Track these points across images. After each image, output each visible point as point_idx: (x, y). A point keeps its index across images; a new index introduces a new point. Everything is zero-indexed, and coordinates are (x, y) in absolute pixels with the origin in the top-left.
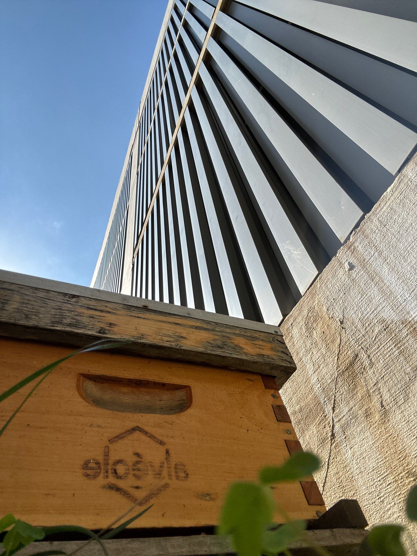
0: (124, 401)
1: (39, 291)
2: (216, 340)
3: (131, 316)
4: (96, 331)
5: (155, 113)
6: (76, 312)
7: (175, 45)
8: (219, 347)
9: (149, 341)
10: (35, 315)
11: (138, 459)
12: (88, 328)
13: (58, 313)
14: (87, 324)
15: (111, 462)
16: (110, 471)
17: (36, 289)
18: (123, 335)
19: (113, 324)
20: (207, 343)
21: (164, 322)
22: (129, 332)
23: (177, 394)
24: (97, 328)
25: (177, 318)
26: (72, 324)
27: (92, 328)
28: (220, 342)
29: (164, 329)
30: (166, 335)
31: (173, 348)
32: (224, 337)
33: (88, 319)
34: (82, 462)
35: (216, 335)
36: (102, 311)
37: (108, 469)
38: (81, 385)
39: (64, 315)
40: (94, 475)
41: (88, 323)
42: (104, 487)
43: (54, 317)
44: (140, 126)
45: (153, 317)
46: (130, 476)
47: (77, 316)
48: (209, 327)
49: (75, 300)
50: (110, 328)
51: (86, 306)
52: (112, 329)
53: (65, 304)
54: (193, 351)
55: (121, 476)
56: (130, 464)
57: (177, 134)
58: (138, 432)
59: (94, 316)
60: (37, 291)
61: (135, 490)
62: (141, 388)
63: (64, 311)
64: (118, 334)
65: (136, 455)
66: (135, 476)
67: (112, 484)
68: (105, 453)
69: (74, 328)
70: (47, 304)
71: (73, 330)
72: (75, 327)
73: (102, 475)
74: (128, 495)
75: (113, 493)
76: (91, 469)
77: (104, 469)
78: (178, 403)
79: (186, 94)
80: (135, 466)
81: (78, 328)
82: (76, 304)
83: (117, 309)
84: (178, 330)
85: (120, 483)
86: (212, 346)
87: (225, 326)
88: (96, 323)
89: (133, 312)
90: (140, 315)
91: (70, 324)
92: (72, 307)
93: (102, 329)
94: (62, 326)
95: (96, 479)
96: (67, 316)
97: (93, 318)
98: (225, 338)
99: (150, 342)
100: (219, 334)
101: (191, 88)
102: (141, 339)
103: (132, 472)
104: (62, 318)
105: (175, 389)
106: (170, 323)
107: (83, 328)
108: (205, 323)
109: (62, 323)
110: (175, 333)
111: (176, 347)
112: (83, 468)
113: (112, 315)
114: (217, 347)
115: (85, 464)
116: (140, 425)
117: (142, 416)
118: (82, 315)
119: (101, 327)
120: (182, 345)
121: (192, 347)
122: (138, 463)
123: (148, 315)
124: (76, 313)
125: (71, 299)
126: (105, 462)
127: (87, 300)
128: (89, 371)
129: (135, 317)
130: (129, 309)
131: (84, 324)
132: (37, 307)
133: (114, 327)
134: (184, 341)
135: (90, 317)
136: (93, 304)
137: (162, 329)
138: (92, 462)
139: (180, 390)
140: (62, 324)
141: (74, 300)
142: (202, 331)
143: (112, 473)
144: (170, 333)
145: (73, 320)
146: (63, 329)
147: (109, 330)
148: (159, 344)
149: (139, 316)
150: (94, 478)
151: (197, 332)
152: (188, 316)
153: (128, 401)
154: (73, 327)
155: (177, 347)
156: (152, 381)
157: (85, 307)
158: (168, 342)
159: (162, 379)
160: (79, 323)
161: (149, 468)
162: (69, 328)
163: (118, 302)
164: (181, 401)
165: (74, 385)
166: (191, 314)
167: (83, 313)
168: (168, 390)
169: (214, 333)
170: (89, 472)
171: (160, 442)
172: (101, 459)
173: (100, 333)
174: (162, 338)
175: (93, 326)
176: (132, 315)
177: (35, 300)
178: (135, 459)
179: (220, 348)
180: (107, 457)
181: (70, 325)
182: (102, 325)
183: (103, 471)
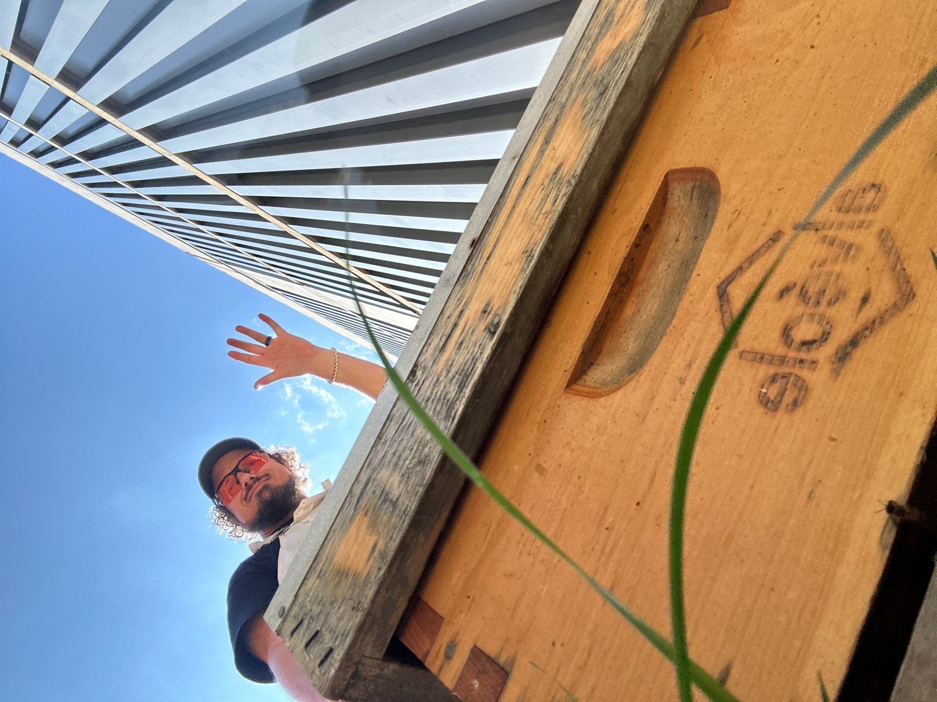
0: (653, 313)
1: (383, 434)
2: (585, 100)
3: (482, 271)
4: (488, 340)
5: (205, 229)
6: (441, 372)
7: (94, 168)
8: (602, 94)
9: (541, 239)
10: (424, 447)
11: (797, 290)
12: (479, 354)
13: (433, 407)
14: (470, 354)
15: (781, 350)
16: (803, 355)
17: (379, 437)
18: (513, 291)
19: (486, 306)
20: (585, 120)
21: (514, 207)
22: (511, 277)
23: (676, 204)
24: (483, 336)
25: (515, 181)
26: (461, 383)
27: (481, 347)
28: (592, 92)
29: (527, 209)
30: (541, 204)
31: (573, 191)
32: (584, 83)
33: (461, 351)
34: (759, 411)
35: (575, 100)
36: (456, 325)
37: (795, 360)
38: (590, 390)
39: (440, 395)
40: (800, 391)
41: (468, 353)
42: (836, 373)
43: (439, 413)
44: (226, 262)
45: (496, 230)
46: (832, 312)
47: (449, 372)
48: (553, 117)
49: (421, 371)
50: (493, 312)
51: (437, 353)
52: (495, 309)
53: (420, 392)
54: (594, 150)
55: (824, 333)
56: (800, 309)
57: (239, 195)
58: (732, 285)
59: (460, 340)
60: (384, 437)
61: (868, 306)
62: (637, 279)
63: (434, 394)
64: (507, 299)
65: (785, 295)
66: (834, 303)
67: (837, 353)
68: (754, 361)
69: (469, 379)
70: (411, 422)
71: (473, 381)
72: (467, 378)
73: (806, 374)
74: (878, 321)
75: (858, 354)
76: (782, 394)
77: (794, 366)
78: (695, 202)
79: (174, 164)
80: (809, 299)
81: (473, 372)
82: (426, 372)
83: (461, 296)
84: (539, 181)
85: (841, 335)
86: (596, 110)
87: (562, 82)
88: (474, 338)
89: (475, 267)
90: (486, 255)
91: (459, 386)
92: (431, 378)
93: (489, 328)
94: (458, 402)
95: (809, 387)
96: (443, 390)
97: (462, 343)
98: (588, 81)
99: (544, 238)
100: (574, 95)
101: (164, 151)
102: (532, 255)
103: (822, 308)
104: (444, 399)
105: (664, 206)
106: (520, 195)
107: (475, 364)
108: (542, 124)
109: (454, 401)
110: (543, 186)
111: (571, 185)
112: (776, 410)
113: (468, 307)
114: (601, 99)
115: (766, 405)
116: (717, 281)
117: (699, 275)
118: (450, 363)
119: (485, 329)
120: (572, 172)
121: (584, 150)
122: (803, 294)
123: (490, 240)
124: (444, 373)
125: (416, 379)
126: (777, 363)
127: (427, 351)
128: (566, 371)
129: (485, 263)
130: (468, 275)
131: (468, 360)
132: (411, 442)
133: (491, 305)
134: (565, 169)
135: (459, 348)
136: (438, 339)
137: (526, 212)
138: (768, 389)
139: (669, 195)
140: (456, 401)
141: (419, 373)
142: (557, 130)
143: (809, 350)
144: (539, 196)
145: (455, 379)
146: (464, 400)
147: (496, 315)
148: (555, 219)
149: (488, 255)
150: (807, 390)
151: (555, 142)
152: (517, 159)
153: (656, 306)
154: (466, 381)
155: (573, 182)
156: (629, 249)
157: (437, 356)
158: (555, 201)
159: (631, 229)
160: (463, 370)
161: (827, 268)
162: (466, 389)
163: (449, 295)
164: (694, 194)
165: (584, 402)
166: (515, 154)
167: (449, 359)
168: (659, 223)
169: (569, 105)
170: (788, 398)
171: (770, 242)
172: (764, 371)
173: (494, 333)
174: (545, 213)
175: (478, 345)
176: (480, 269)
177: (397, 442)
178: (792, 298)
179: (604, 91)
180: (766, 357)
181: (461, 387)
182: (482, 327)
183: (796, 371)
